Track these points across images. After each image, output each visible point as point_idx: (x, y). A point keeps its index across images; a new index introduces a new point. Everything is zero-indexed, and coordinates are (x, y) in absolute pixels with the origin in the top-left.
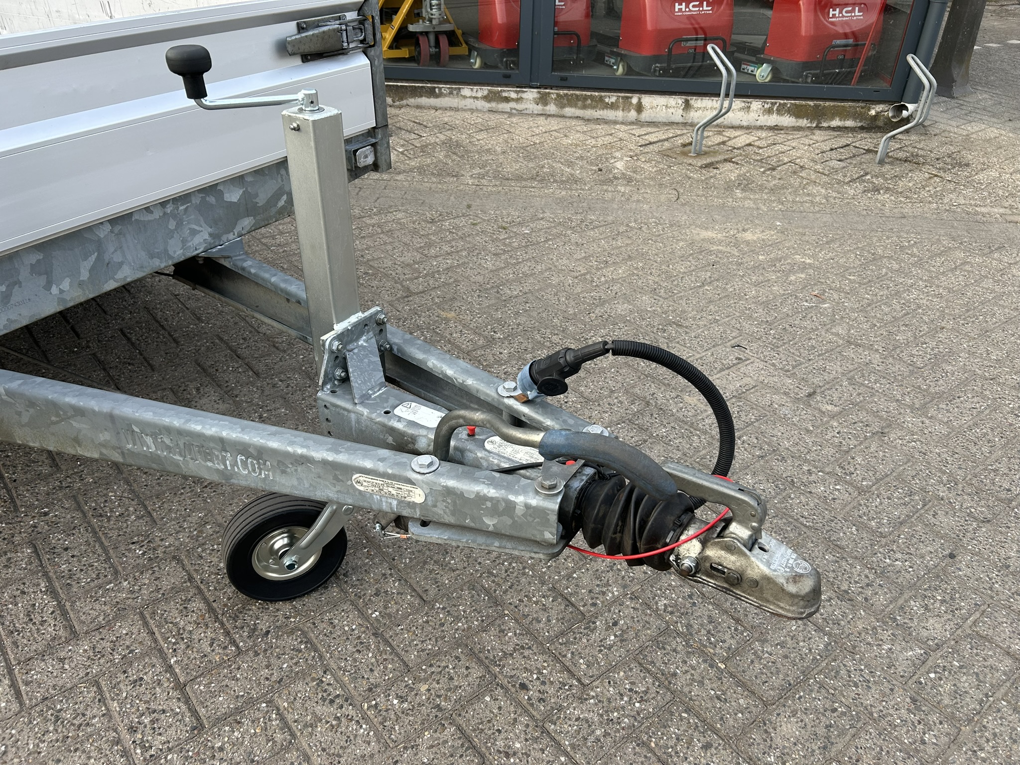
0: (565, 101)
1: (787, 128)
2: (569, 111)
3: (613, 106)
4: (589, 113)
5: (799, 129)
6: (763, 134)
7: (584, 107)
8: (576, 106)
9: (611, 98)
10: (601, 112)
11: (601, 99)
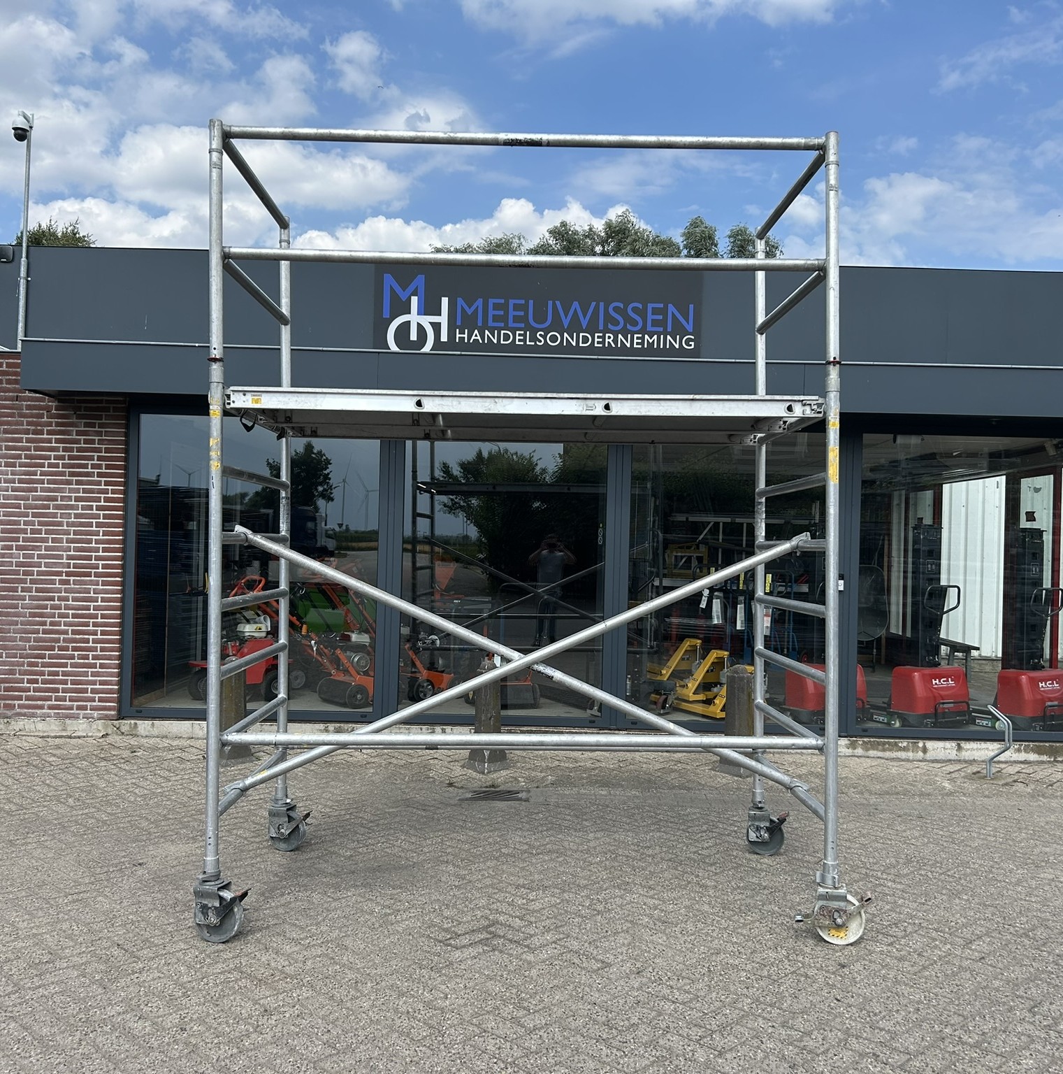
0: (869, 746)
1: (1034, 762)
2: (872, 753)
3: (905, 749)
4: (888, 754)
5: (1043, 762)
6: (1023, 766)
7: (884, 750)
8: (877, 750)
9: (904, 743)
10: (896, 753)
11: (896, 744)
